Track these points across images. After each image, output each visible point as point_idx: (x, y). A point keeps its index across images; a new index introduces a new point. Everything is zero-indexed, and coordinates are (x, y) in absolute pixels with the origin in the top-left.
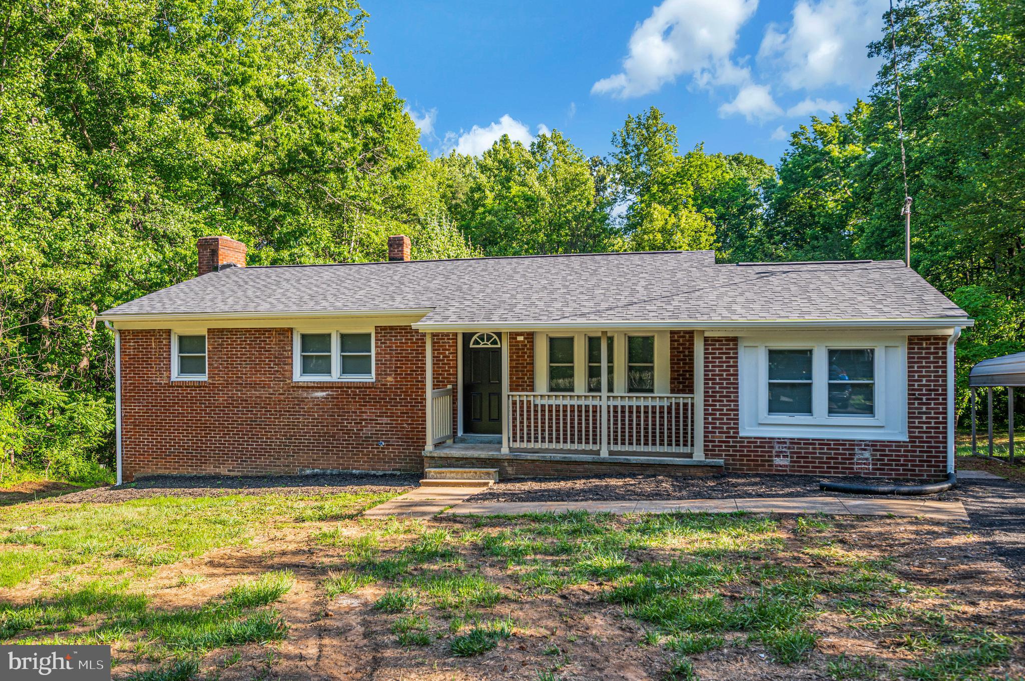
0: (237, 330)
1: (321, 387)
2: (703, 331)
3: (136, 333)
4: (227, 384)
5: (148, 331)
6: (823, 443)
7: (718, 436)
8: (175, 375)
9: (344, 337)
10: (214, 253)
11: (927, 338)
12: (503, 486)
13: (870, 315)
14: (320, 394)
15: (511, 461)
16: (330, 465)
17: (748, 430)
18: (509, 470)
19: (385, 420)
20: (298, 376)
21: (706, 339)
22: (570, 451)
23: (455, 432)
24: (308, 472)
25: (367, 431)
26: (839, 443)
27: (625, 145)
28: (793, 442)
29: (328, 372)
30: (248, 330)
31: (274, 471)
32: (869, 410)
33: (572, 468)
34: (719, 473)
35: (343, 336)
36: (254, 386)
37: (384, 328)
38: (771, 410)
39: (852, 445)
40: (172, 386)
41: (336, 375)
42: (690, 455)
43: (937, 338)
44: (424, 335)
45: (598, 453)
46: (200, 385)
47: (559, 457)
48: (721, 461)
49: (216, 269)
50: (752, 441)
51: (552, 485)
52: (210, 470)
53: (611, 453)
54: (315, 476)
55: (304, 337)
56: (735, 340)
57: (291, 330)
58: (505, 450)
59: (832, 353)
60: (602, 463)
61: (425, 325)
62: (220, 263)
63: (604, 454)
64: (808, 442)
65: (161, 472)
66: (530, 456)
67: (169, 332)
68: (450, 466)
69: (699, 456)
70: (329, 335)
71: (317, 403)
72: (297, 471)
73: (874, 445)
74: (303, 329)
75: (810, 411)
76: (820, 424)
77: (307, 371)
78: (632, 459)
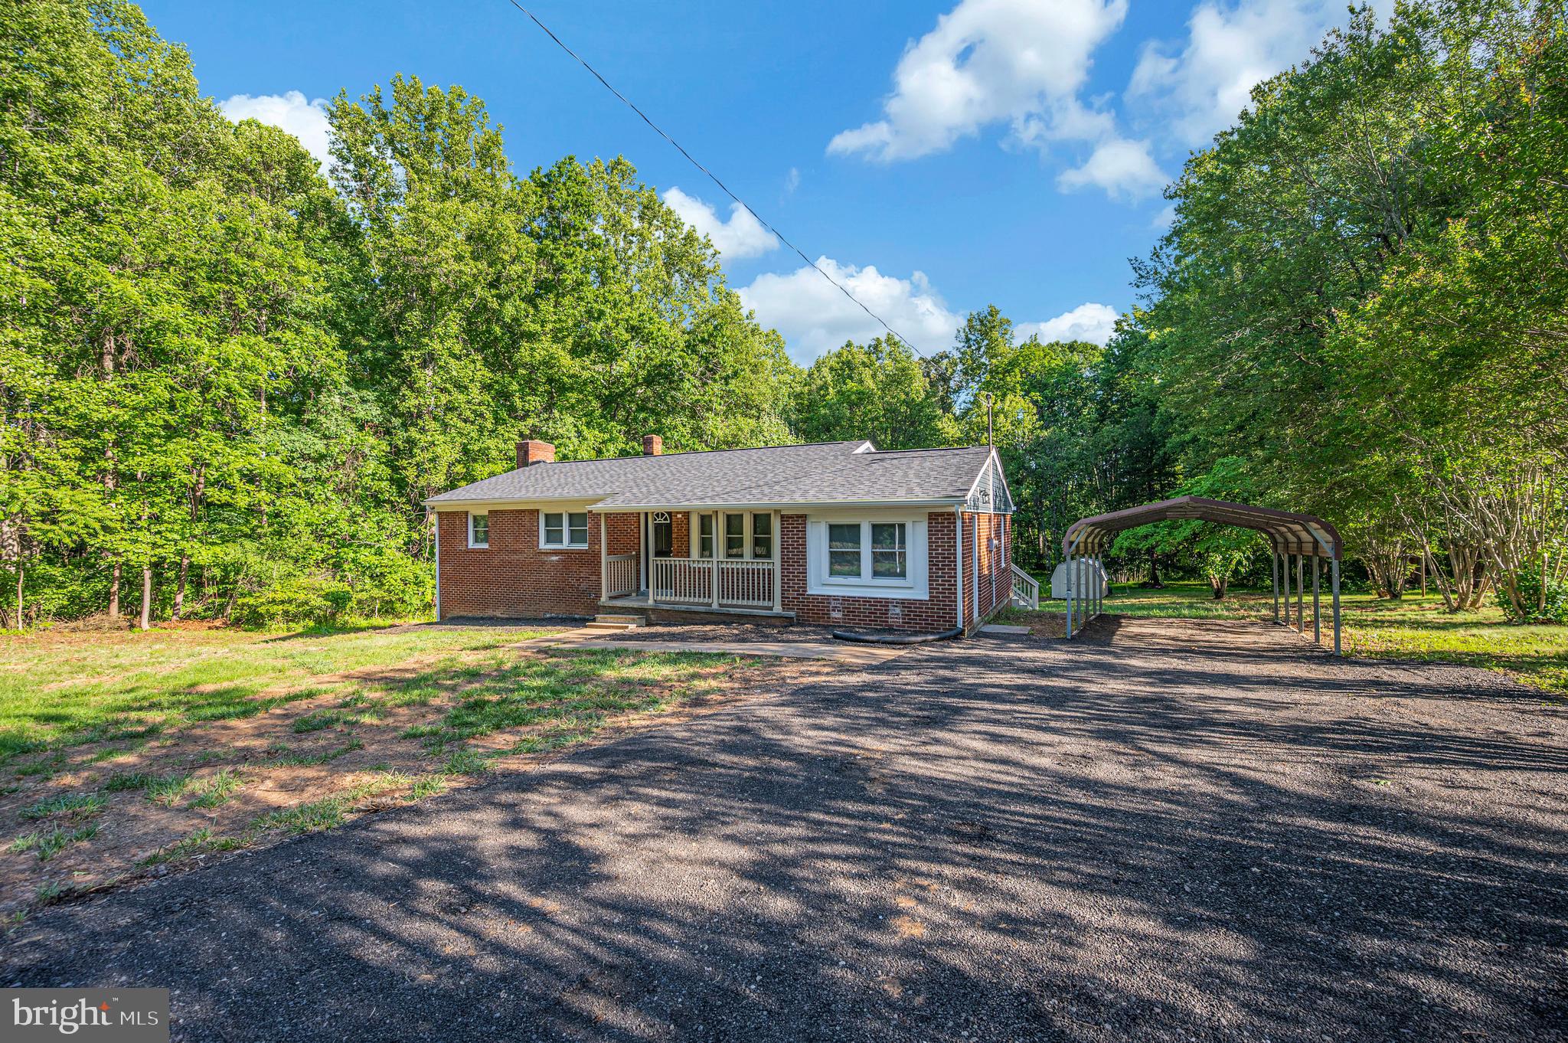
0: (506, 511)
1: (555, 553)
2: (780, 511)
3: (448, 514)
4: (500, 551)
5: (454, 513)
6: (866, 600)
7: (792, 594)
8: (471, 545)
10: (526, 453)
11: (942, 514)
12: (646, 630)
13: (901, 496)
14: (555, 558)
15: (653, 610)
16: (560, 611)
17: (813, 589)
18: (653, 617)
19: (594, 578)
20: (543, 545)
21: (782, 517)
22: (693, 604)
23: (638, 587)
24: (548, 616)
25: (584, 586)
26: (878, 601)
27: (968, 340)
28: (845, 599)
29: (561, 541)
30: (512, 511)
31: (528, 615)
32: (903, 574)
33: (693, 616)
34: (791, 623)
35: (571, 516)
36: (515, 552)
38: (832, 573)
39: (886, 603)
40: (468, 551)
41: (565, 544)
42: (771, 609)
43: (949, 514)
44: (600, 514)
45: (710, 605)
46: (486, 551)
47: (683, 607)
48: (792, 614)
49: (527, 465)
50: (815, 597)
51: (674, 629)
52: (490, 613)
53: (720, 605)
54: (551, 619)
55: (547, 516)
56: (804, 517)
57: (538, 511)
58: (651, 602)
59: (875, 527)
60: (712, 613)
61: (599, 507)
62: (530, 461)
63: (715, 606)
64: (855, 600)
65: (462, 614)
66: (665, 607)
67: (467, 513)
68: (616, 613)
69: (778, 609)
70: (562, 514)
71: (553, 565)
72: (542, 615)
73: (903, 603)
74: (546, 510)
75: (859, 575)
76: (865, 585)
77: (548, 541)
78: (732, 610)
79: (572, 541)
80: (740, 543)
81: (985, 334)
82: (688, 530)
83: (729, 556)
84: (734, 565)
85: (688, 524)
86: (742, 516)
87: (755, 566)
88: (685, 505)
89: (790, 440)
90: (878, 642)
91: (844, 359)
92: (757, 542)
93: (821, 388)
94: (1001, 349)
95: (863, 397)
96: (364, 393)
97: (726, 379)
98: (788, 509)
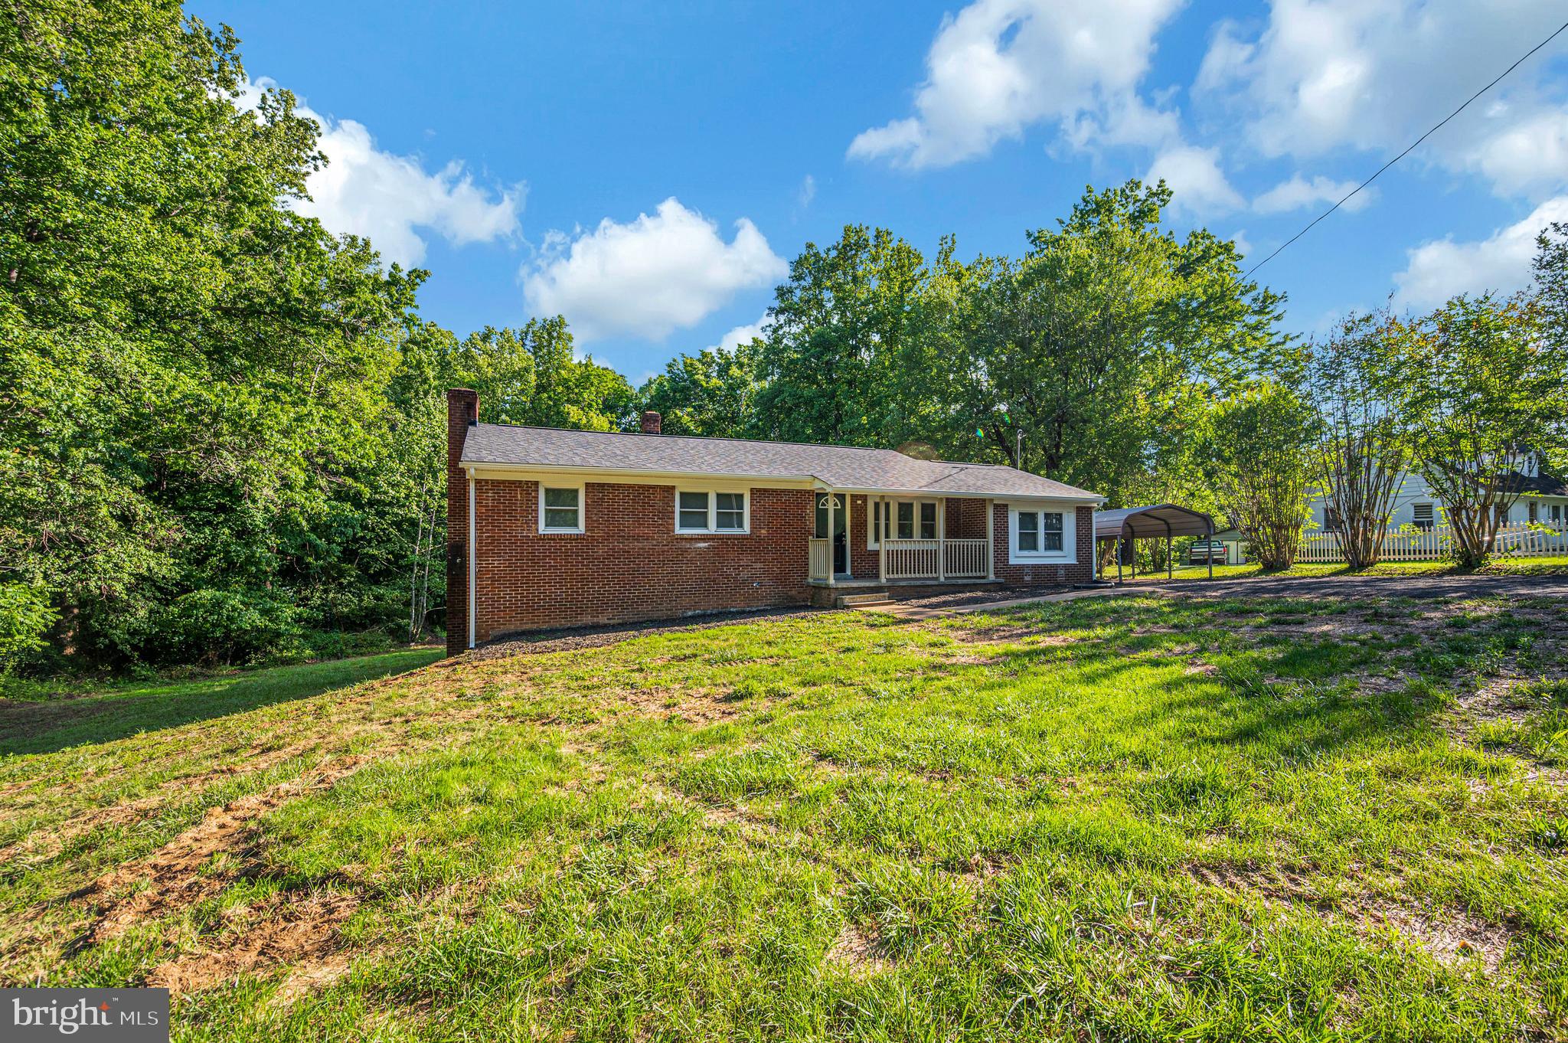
0: (619, 486)
1: (700, 538)
2: (991, 499)
3: (496, 484)
4: (607, 538)
5: (512, 483)
6: (1045, 566)
7: (999, 565)
8: (542, 529)
9: (720, 497)
11: (1084, 506)
14: (702, 545)
15: (888, 588)
16: (710, 606)
17: (1012, 561)
19: (759, 565)
20: (679, 531)
21: (993, 503)
22: (922, 579)
24: (690, 613)
25: (744, 575)
26: (1052, 566)
28: (1034, 566)
29: (706, 526)
30: (631, 486)
31: (657, 614)
32: (1061, 547)
33: (926, 589)
34: (1000, 587)
35: (719, 495)
36: (637, 538)
37: (759, 490)
38: (1022, 548)
39: (1057, 566)
41: (712, 528)
42: (986, 578)
43: (1088, 508)
44: (826, 495)
45: (937, 579)
46: (578, 538)
48: (1001, 580)
50: (1015, 566)
53: (947, 578)
54: (695, 616)
55: (683, 494)
56: (1007, 506)
57: (672, 488)
58: (883, 580)
59: (1045, 514)
63: (942, 579)
64: (1038, 567)
65: (527, 626)
66: (902, 583)
67: (535, 484)
69: (992, 577)
70: (706, 495)
71: (700, 553)
72: (679, 613)
73: (1065, 566)
74: (682, 487)
75: (1037, 549)
76: (1041, 557)
77: (687, 525)
78: (960, 582)
79: (719, 526)
80: (908, 528)
82: (866, 516)
92: (924, 528)
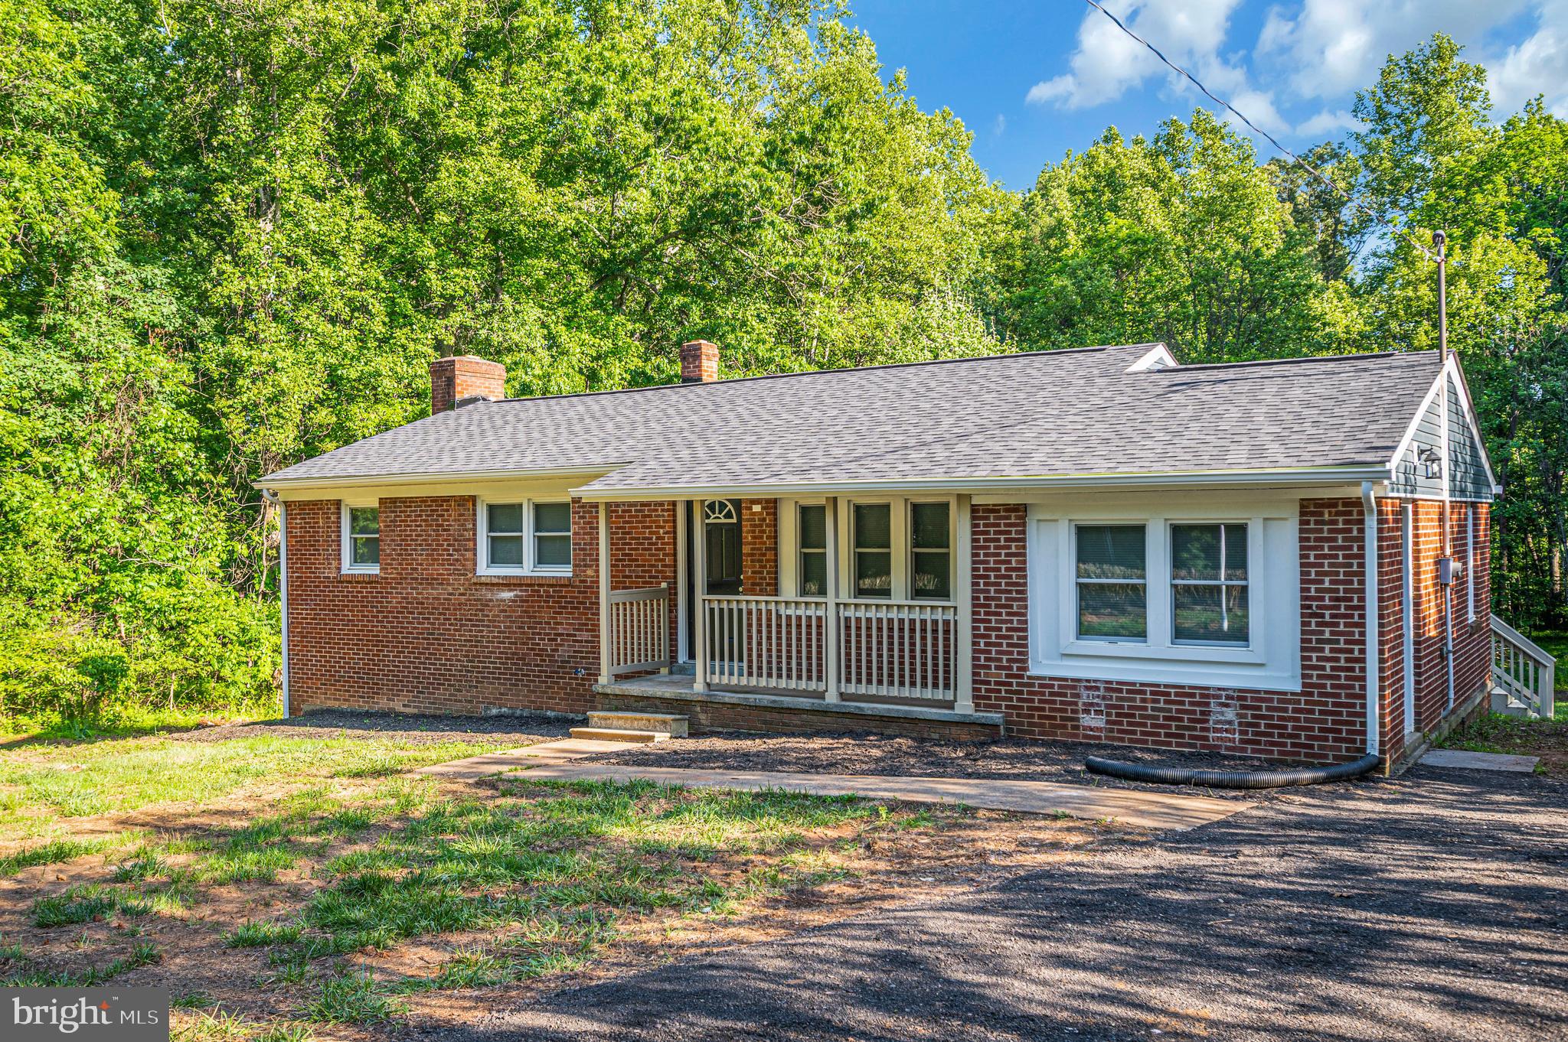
1: (508, 584)
2: (970, 496)
3: (303, 505)
4: (401, 580)
5: (315, 503)
6: (1159, 691)
7: (995, 675)
8: (347, 567)
10: (450, 382)
11: (1332, 503)
12: (691, 744)
13: (1238, 464)
14: (507, 595)
15: (705, 704)
16: (517, 703)
17: (1043, 664)
18: (703, 718)
19: (585, 636)
20: (485, 569)
21: (974, 509)
22: (786, 692)
23: (673, 657)
24: (494, 711)
25: (564, 652)
26: (1184, 692)
27: (1382, 116)
28: (1111, 687)
29: (518, 561)
31: (455, 708)
32: (1240, 634)
33: (786, 718)
35: (538, 508)
36: (430, 581)
38: (1084, 631)
39: (1204, 696)
40: (341, 580)
41: (527, 568)
42: (950, 705)
43: (1350, 503)
44: (596, 506)
45: (821, 695)
46: (371, 581)
47: (766, 699)
48: (995, 717)
49: (452, 408)
50: (1047, 683)
51: (746, 745)
52: (382, 703)
53: (843, 696)
54: (500, 717)
55: (492, 509)
56: (1020, 511)
57: (473, 499)
58: (699, 687)
59: (1177, 531)
60: (825, 712)
61: (594, 491)
62: (458, 397)
63: (832, 698)
64: (1135, 689)
65: (330, 704)
66: (729, 697)
67: (338, 504)
68: (628, 709)
69: (965, 706)
70: (521, 506)
71: (506, 608)
72: (481, 710)
73: (1243, 698)
74: (489, 497)
75: (1141, 634)
76: (1157, 658)
77: (494, 560)
78: (868, 708)
79: (541, 559)
80: (882, 566)
81: (1422, 102)
82: (775, 537)
83: (860, 592)
84: (870, 611)
85: (775, 524)
86: (887, 507)
87: (916, 615)
88: (768, 484)
89: (988, 345)
90: (1186, 781)
91: (1099, 168)
92: (919, 564)
93: (1051, 233)
94: (1464, 131)
95: (1146, 248)
96: (148, 271)
97: (850, 219)
98: (988, 493)
